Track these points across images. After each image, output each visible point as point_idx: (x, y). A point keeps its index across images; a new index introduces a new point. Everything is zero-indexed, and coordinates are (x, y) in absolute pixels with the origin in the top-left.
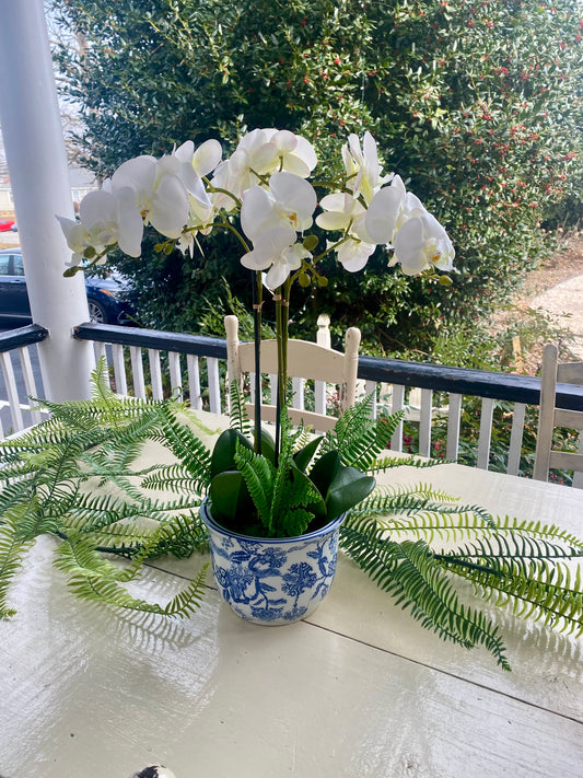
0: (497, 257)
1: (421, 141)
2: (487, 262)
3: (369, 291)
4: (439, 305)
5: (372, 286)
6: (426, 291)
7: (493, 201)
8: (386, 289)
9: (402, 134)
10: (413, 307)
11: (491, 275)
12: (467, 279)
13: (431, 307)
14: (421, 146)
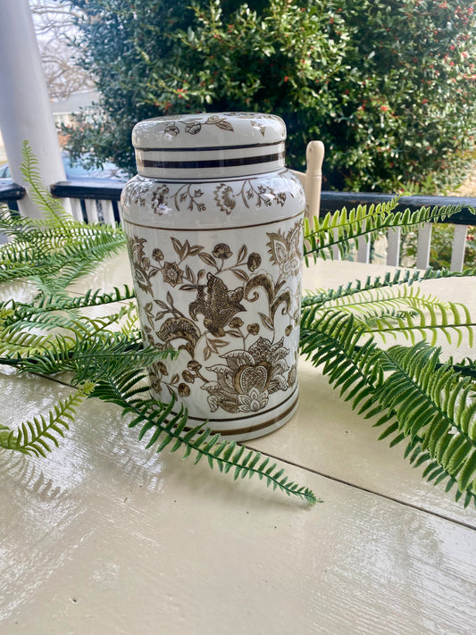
0: (456, 128)
1: (384, 17)
2: (447, 133)
3: (336, 167)
4: (400, 177)
5: (338, 161)
6: (388, 165)
7: (453, 74)
8: (351, 163)
9: (366, 11)
10: (376, 180)
11: (451, 146)
12: (426, 151)
13: (392, 180)
14: (384, 21)
